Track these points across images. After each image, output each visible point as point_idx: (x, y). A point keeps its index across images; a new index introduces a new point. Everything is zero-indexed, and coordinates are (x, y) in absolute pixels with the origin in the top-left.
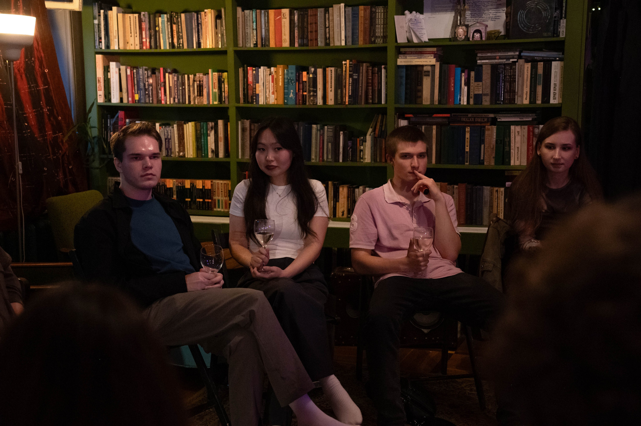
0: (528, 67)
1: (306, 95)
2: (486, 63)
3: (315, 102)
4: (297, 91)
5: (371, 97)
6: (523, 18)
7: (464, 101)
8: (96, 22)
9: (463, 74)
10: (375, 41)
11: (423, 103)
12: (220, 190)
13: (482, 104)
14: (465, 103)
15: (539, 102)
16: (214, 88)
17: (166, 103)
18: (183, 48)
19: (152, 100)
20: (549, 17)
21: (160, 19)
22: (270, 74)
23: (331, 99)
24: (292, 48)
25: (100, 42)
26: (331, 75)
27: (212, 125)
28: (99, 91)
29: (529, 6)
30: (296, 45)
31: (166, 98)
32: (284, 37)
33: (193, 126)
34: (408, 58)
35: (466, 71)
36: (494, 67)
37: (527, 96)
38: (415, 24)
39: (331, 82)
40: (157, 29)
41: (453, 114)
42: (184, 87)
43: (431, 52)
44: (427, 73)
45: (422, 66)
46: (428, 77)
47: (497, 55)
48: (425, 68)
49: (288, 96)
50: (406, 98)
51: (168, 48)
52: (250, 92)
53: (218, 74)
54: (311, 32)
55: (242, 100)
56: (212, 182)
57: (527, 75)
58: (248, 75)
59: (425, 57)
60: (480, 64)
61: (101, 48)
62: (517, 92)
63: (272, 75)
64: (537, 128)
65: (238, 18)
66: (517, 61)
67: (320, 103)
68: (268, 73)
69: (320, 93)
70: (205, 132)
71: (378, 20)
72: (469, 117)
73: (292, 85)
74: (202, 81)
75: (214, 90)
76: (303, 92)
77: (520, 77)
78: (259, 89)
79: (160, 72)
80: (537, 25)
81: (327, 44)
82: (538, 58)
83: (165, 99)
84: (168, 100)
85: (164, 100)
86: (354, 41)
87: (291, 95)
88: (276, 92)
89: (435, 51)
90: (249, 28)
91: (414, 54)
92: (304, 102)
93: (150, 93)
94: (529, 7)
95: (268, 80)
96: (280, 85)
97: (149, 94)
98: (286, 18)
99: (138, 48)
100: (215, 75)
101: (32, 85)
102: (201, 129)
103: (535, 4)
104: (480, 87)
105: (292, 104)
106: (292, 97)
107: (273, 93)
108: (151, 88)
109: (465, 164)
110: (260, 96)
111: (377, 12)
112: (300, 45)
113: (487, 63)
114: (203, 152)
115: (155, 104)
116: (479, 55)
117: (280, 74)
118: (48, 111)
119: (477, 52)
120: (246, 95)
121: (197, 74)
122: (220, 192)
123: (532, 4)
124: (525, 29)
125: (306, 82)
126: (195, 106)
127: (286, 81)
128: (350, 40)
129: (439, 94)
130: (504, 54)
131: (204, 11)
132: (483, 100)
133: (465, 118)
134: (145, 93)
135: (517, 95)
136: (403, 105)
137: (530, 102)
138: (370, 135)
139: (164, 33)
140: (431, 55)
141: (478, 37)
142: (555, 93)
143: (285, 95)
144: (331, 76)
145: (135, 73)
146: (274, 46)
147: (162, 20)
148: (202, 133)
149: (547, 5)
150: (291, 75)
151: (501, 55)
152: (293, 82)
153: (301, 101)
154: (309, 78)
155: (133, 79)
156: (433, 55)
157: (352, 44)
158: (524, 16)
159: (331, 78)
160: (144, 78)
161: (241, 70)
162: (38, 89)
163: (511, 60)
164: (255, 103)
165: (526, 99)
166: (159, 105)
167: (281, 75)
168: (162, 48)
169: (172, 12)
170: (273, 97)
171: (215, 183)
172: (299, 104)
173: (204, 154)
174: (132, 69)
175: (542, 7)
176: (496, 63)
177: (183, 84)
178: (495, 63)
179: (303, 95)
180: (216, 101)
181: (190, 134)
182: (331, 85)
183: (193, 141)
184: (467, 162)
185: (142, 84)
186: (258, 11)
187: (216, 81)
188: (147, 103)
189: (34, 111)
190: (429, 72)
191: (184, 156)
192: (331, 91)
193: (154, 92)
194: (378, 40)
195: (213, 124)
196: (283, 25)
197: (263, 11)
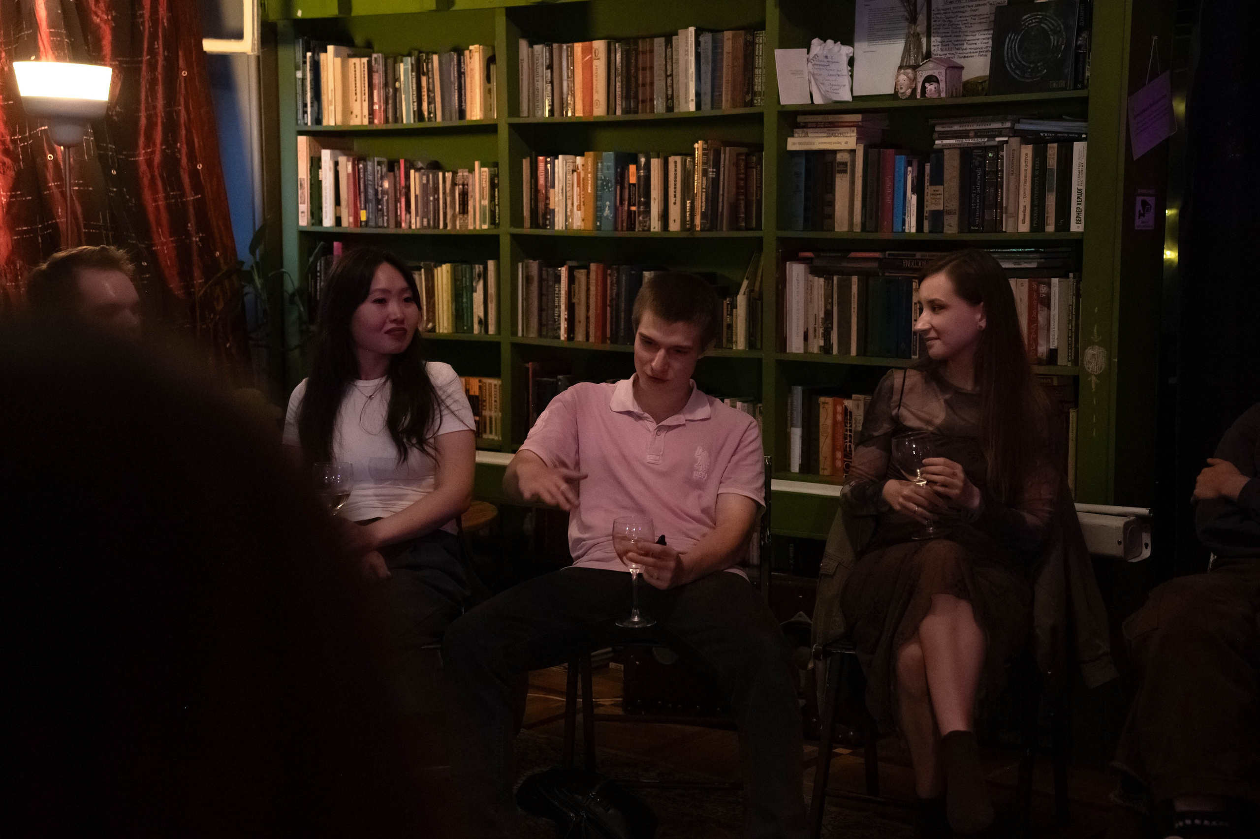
0: (1026, 154)
1: (635, 212)
2: (950, 145)
3: (645, 226)
4: (618, 204)
5: (743, 215)
6: (1015, 50)
7: (911, 226)
8: (299, 75)
9: (910, 169)
10: (752, 100)
11: (836, 230)
12: (493, 399)
13: (943, 232)
14: (913, 230)
15: (1050, 228)
16: (483, 198)
17: (410, 227)
18: (436, 120)
19: (388, 220)
20: (1063, 46)
21: (402, 65)
22: (573, 171)
23: (675, 221)
24: (611, 118)
25: (305, 112)
26: (676, 170)
27: (480, 271)
28: (301, 203)
29: (1027, 24)
30: (619, 112)
31: (410, 217)
32: (596, 97)
33: (448, 272)
34: (810, 135)
35: (915, 163)
36: (966, 154)
37: (1025, 215)
38: (824, 66)
39: (675, 185)
40: (397, 85)
41: (887, 252)
42: (436, 196)
43: (851, 124)
44: (842, 168)
45: (834, 152)
46: (845, 175)
47: (972, 128)
48: (840, 157)
49: (603, 214)
50: (806, 220)
51: (412, 121)
52: (541, 205)
53: (490, 171)
54: (644, 85)
55: (527, 222)
56: (480, 381)
57: (1026, 171)
58: (539, 172)
59: (841, 134)
60: (940, 147)
61: (306, 124)
62: (1006, 208)
63: (577, 173)
64: (1043, 283)
65: (522, 60)
66: (1006, 142)
67: (654, 228)
68: (571, 168)
69: (655, 208)
70: (468, 284)
71: (759, 58)
72: (917, 259)
73: (609, 191)
74: (467, 185)
75: (483, 202)
76: (630, 205)
77: (1012, 174)
78: (556, 199)
79: (399, 169)
80: (1039, 64)
81: (670, 109)
82: (1046, 134)
83: (408, 221)
84: (413, 221)
85: (406, 222)
86: (715, 102)
87: (607, 212)
88: (584, 205)
89: (858, 122)
90: (540, 79)
91: (822, 128)
92: (631, 227)
93: (385, 208)
94: (1027, 26)
95: (571, 182)
96: (589, 191)
97: (381, 210)
98: (599, 59)
99: (366, 122)
100: (485, 172)
101: (172, 193)
102: (462, 278)
103: (1037, 20)
104: (939, 196)
105: (607, 229)
106: (607, 215)
107: (579, 209)
108: (386, 198)
109: (911, 358)
110: (556, 213)
111: (756, 43)
112: (626, 111)
113: (951, 147)
114: (465, 323)
115: (392, 230)
116: (938, 129)
117: (589, 170)
118: (200, 240)
119: (932, 122)
120: (534, 211)
121: (459, 171)
122: (493, 401)
123: (1031, 20)
124: (1017, 74)
125: (634, 185)
126: (453, 233)
127: (599, 182)
128: (707, 99)
129: (862, 211)
130: (984, 127)
131: (468, 49)
132: (946, 223)
133: (910, 261)
134: (377, 207)
135: (1006, 213)
136: (798, 233)
137: (1033, 229)
138: (744, 294)
139: (407, 93)
140: (852, 128)
141: (931, 90)
142: (1080, 209)
143: (597, 211)
144: (676, 174)
145: (362, 171)
146: (581, 115)
147: (404, 68)
148: (464, 285)
149: (1060, 22)
150: (607, 172)
151: (978, 128)
152: (610, 185)
153: (625, 224)
154: (639, 178)
155: (357, 181)
156: (855, 129)
157: (712, 108)
158: (1017, 46)
159: (676, 177)
160: (376, 179)
161: (526, 163)
162: (184, 200)
163: (997, 139)
164: (548, 227)
165: (1024, 222)
166: (399, 231)
167: (589, 173)
168: (405, 121)
169: (420, 52)
170: (579, 215)
171: (485, 383)
172: (622, 230)
173: (467, 326)
174: (356, 162)
175: (1051, 26)
176: (968, 146)
177: (436, 190)
178: (966, 146)
179: (629, 211)
180: (484, 223)
181: (444, 286)
182: (675, 192)
183: (448, 301)
184: (915, 354)
185: (371, 191)
186: (555, 46)
187: (486, 185)
188: (379, 227)
189: (172, 241)
190: (845, 164)
191: (433, 329)
192: (675, 203)
193: (391, 207)
194: (757, 100)
195: (481, 267)
196: (594, 71)
197: (565, 47)
